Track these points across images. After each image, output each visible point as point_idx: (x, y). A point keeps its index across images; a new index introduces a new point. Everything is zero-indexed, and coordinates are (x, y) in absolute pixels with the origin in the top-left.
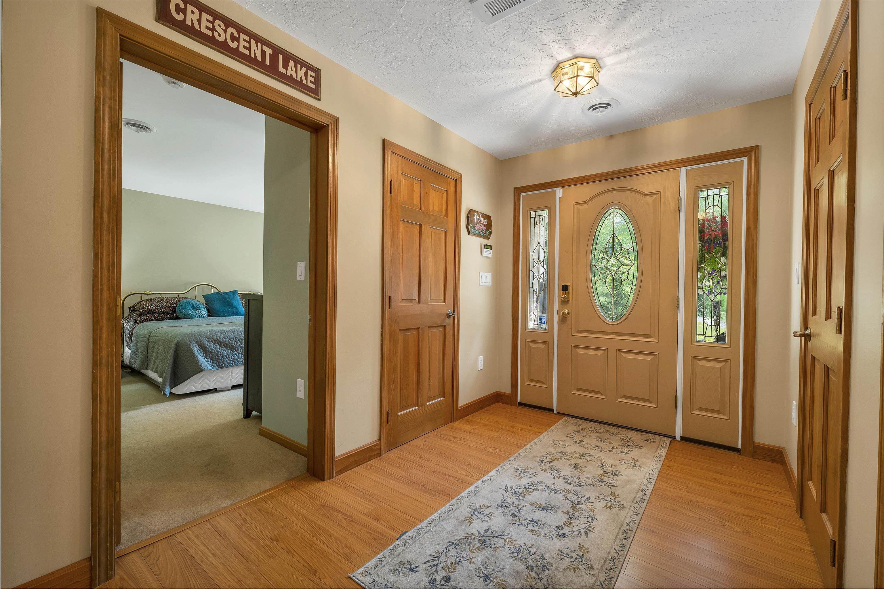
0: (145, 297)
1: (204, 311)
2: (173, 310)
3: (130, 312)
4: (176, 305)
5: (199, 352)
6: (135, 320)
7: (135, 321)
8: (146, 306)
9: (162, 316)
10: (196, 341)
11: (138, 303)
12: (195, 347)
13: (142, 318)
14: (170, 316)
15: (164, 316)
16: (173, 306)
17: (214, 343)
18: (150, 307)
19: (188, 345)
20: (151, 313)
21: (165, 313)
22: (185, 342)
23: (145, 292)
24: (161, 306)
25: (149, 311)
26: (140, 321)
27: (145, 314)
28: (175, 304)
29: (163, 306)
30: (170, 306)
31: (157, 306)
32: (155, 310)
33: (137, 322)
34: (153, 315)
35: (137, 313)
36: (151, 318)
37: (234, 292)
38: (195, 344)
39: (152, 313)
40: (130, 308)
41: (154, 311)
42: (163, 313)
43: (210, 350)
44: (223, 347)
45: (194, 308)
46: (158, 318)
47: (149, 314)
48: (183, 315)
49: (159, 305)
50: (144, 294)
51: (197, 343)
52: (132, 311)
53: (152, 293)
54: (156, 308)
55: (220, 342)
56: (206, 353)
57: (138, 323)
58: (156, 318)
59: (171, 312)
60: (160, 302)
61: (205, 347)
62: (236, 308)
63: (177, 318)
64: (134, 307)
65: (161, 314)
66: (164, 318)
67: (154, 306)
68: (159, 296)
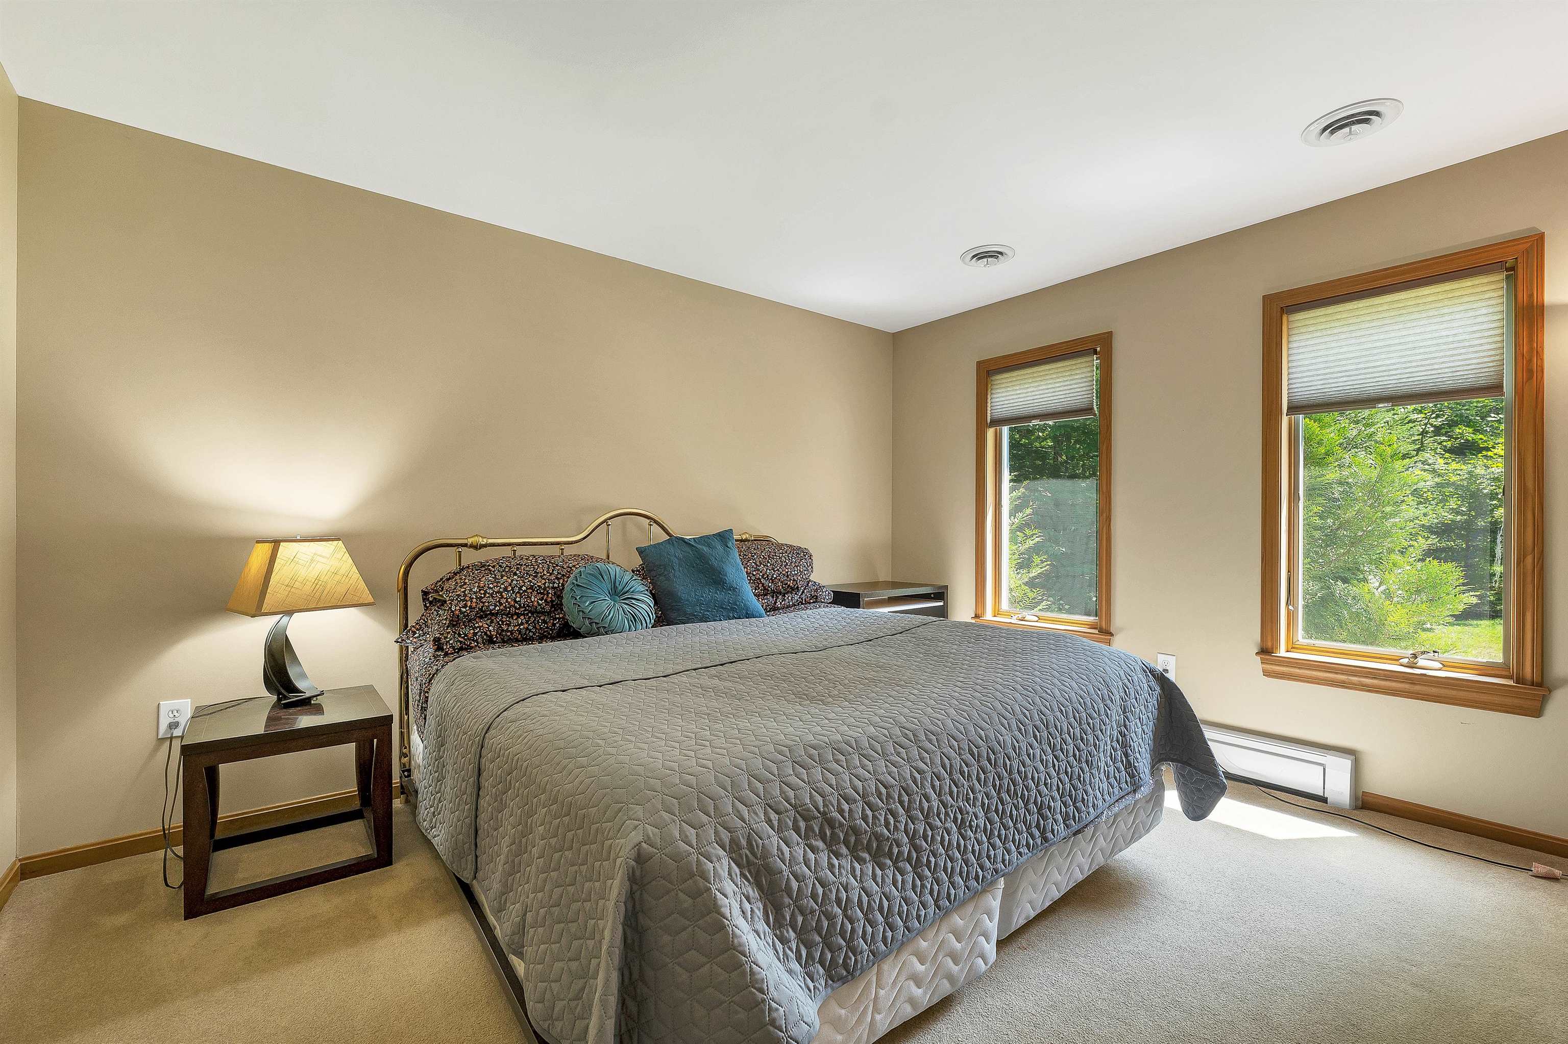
0: (470, 557)
1: (645, 605)
2: (552, 601)
3: (425, 606)
4: (563, 585)
5: (747, 906)
6: (436, 640)
7: (438, 645)
8: (470, 590)
9: (522, 624)
10: (725, 836)
11: (448, 580)
12: (729, 887)
13: (459, 635)
14: (544, 622)
15: (527, 622)
16: (553, 588)
17: (807, 837)
18: (486, 592)
19: (692, 875)
20: (486, 616)
21: (530, 612)
22: (677, 858)
23: (470, 541)
24: (516, 590)
25: (481, 610)
26: (453, 647)
27: (470, 621)
28: (558, 579)
29: (524, 588)
30: (545, 589)
31: (505, 589)
32: (501, 604)
33: (442, 650)
34: (492, 622)
35: (444, 614)
36: (486, 634)
37: (724, 537)
38: (725, 861)
39: (492, 614)
40: (425, 593)
41: (496, 606)
42: (524, 615)
43: (795, 885)
44: (844, 850)
45: (617, 592)
46: (507, 631)
47: (481, 617)
48: (587, 622)
49: (510, 585)
50: (465, 545)
51: (733, 849)
52: (431, 603)
53: (490, 541)
54: (502, 597)
55: (831, 822)
56: (778, 909)
57: (446, 654)
58: (503, 630)
59: (548, 608)
60: (515, 574)
61: (771, 872)
62: (734, 589)
63: (568, 632)
64: (437, 591)
65: (518, 615)
66: (527, 629)
67: (496, 589)
68: (507, 552)
